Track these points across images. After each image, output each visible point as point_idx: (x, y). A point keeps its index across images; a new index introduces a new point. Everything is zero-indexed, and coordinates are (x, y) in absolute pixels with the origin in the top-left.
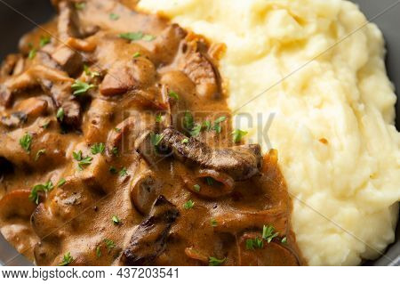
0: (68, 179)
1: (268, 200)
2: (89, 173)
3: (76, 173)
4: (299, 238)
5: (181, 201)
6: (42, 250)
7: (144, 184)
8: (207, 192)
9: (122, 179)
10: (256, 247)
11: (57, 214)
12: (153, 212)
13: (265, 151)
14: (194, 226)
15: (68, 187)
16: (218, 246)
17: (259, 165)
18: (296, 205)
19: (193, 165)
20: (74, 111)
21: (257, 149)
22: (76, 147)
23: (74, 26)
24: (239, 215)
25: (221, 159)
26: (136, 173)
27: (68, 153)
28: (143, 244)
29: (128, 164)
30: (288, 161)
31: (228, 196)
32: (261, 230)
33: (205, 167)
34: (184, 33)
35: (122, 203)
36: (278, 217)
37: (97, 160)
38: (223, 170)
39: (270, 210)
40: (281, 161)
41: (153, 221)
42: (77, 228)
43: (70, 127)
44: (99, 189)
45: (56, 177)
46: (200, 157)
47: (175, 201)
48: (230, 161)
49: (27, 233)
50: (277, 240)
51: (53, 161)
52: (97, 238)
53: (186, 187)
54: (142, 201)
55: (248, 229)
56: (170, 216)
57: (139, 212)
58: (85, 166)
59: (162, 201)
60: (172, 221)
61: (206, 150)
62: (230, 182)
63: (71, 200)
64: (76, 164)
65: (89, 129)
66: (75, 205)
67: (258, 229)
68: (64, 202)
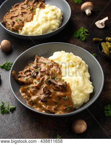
0: (33, 86)
1: (67, 92)
2: (36, 85)
3: (34, 85)
4: (72, 99)
5: (52, 91)
6: (28, 98)
7: (46, 87)
8: (57, 89)
9: (42, 86)
10: (65, 100)
11: (30, 92)
12: (47, 92)
13: (67, 83)
14: (54, 95)
15: (33, 87)
16: (58, 99)
17: (66, 85)
18: (72, 93)
19: (54, 84)
20: (35, 74)
21: (66, 82)
22: (35, 81)
23: (37, 61)
24: (62, 94)
25: (59, 84)
26: (45, 85)
27: (34, 81)
28: (45, 98)
29: (44, 84)
30: (71, 85)
31: (60, 90)
32: (66, 97)
33: (56, 85)
34: (55, 63)
35: (42, 91)
36: (69, 95)
37: (38, 83)
38: (60, 86)
39: (67, 93)
40: (70, 85)
41: (47, 94)
42: (34, 94)
43: (34, 77)
44: (38, 88)
45: (31, 86)
46: (56, 83)
47: (51, 91)
48: (61, 84)
49: (26, 95)
50: (68, 99)
51: (31, 83)
52: (37, 97)
53: (53, 88)
54: (45, 90)
55: (63, 97)
56: (50, 93)
57: (44, 92)
58: (36, 84)
59: (49, 91)
60: (50, 94)
61: (57, 82)
62: (61, 88)
63: (33, 90)
64: (35, 83)
65: (37, 78)
66: (34, 90)
67: (65, 97)
68: (32, 90)
